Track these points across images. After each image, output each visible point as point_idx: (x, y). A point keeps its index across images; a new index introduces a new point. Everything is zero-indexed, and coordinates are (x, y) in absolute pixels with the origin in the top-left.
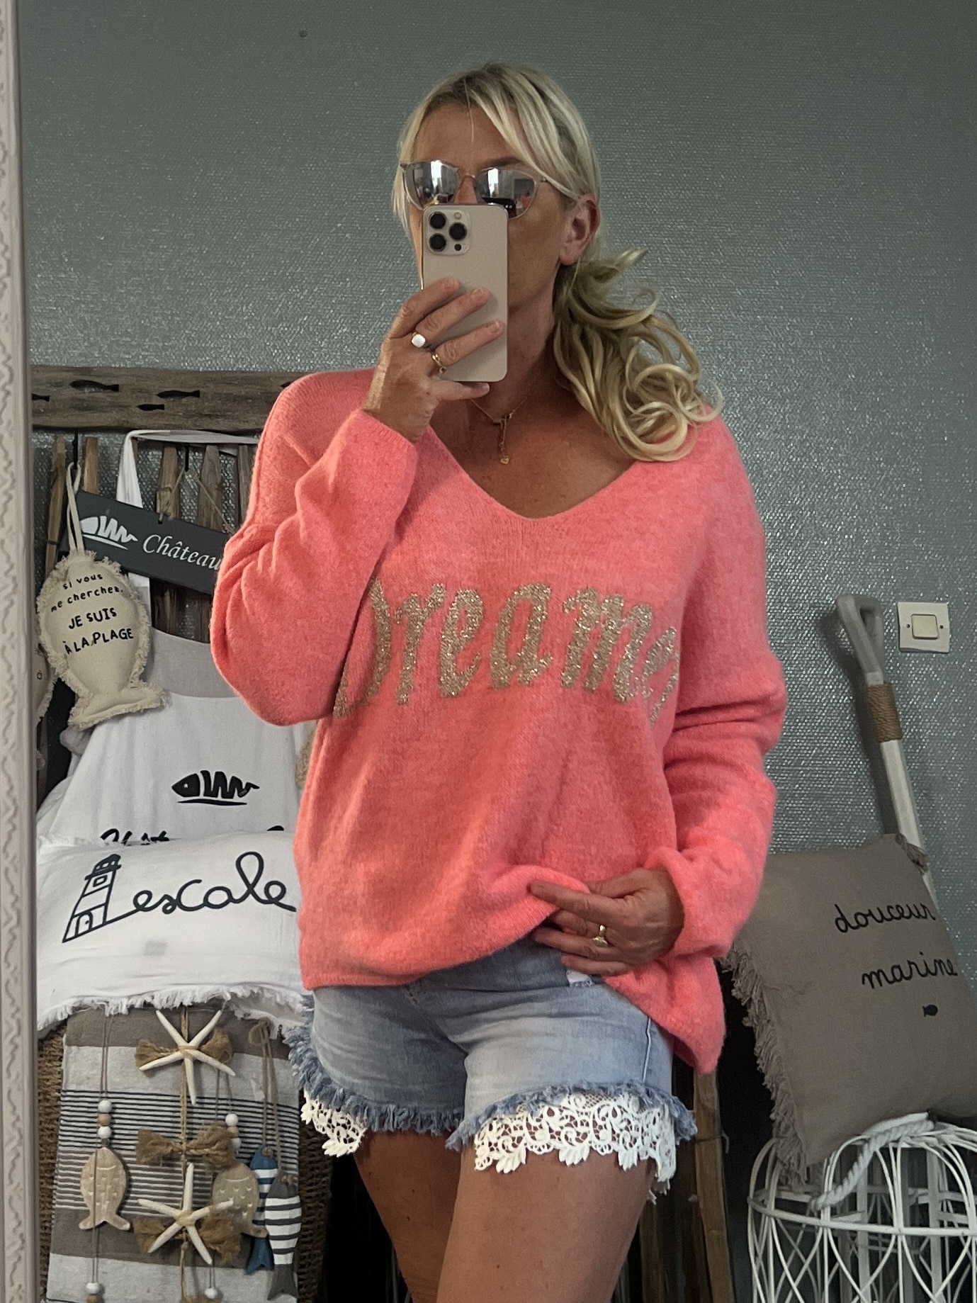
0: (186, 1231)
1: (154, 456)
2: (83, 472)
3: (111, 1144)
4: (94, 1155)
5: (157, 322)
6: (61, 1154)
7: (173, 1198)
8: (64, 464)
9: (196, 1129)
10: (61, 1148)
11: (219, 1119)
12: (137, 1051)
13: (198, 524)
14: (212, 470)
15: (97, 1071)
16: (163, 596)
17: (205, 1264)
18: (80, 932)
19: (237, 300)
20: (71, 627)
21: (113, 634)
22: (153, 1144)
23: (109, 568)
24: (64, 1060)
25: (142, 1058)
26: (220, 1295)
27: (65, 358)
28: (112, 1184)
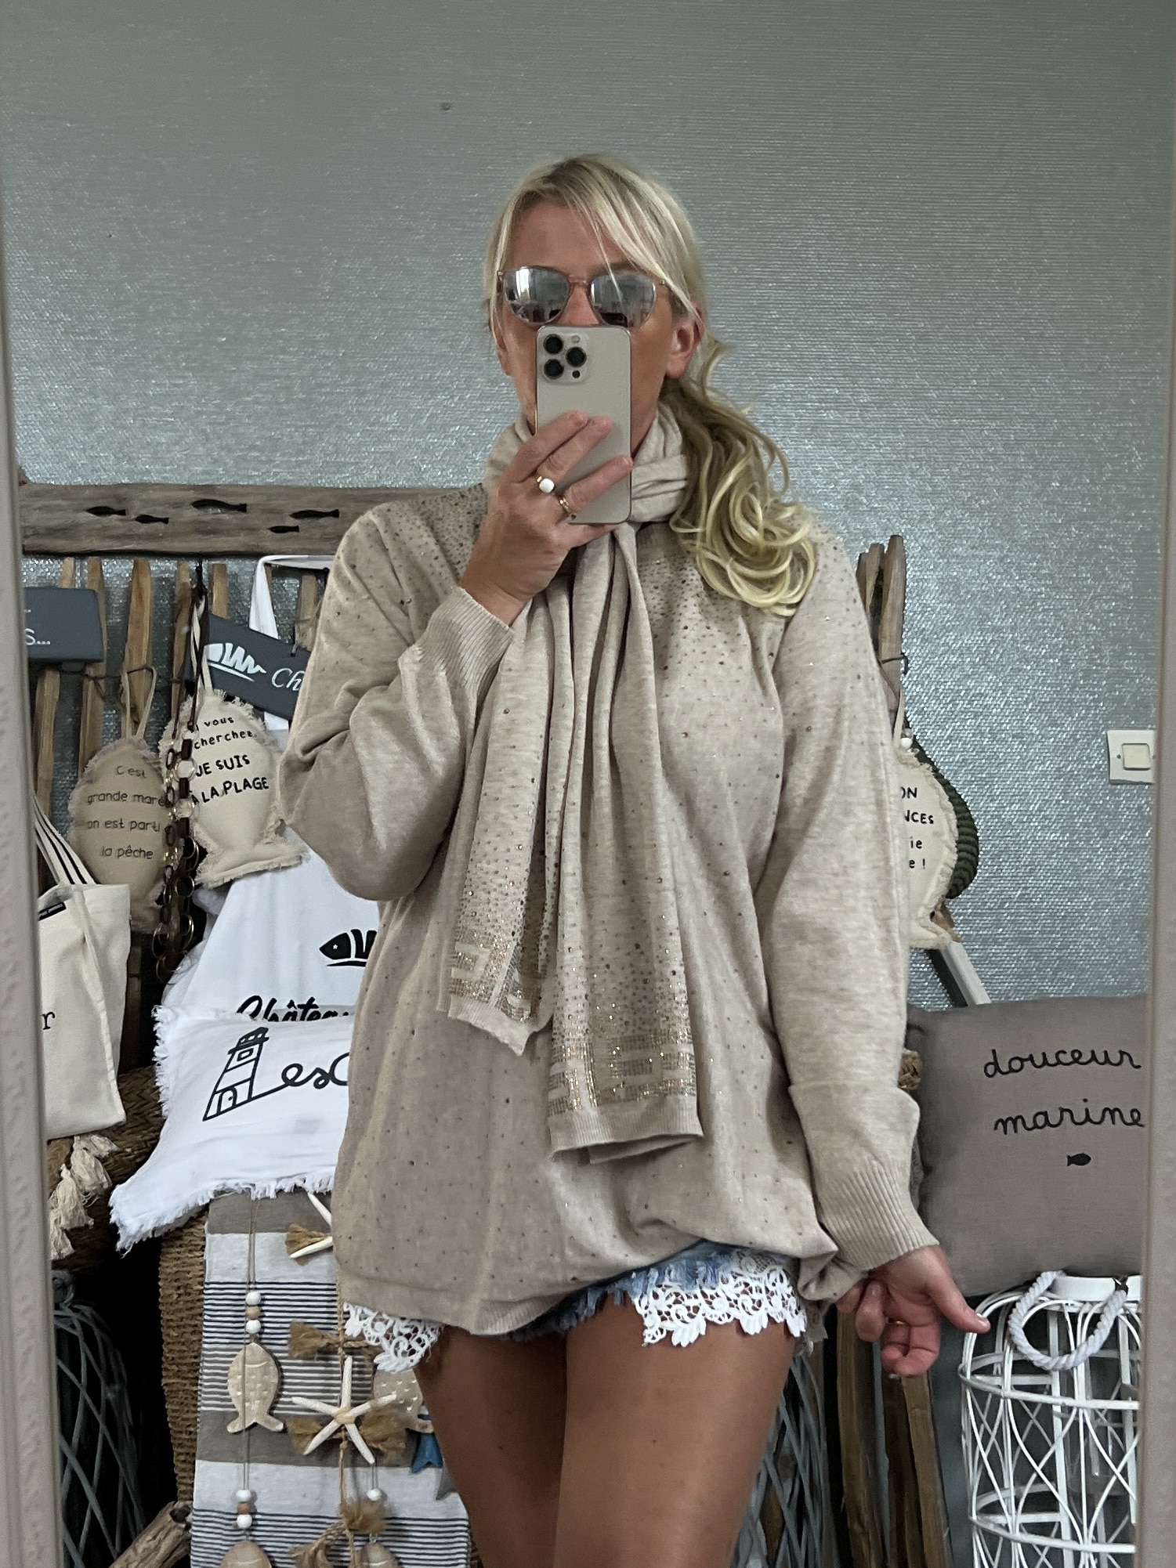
0: (346, 1430)
1: (289, 584)
4: (241, 1353)
5: (290, 434)
6: (205, 1352)
7: (329, 1394)
10: (206, 1346)
12: (287, 1236)
15: (241, 1262)
17: (367, 1465)
18: (222, 1109)
19: (378, 409)
20: (199, 777)
21: (246, 784)
22: (305, 1337)
23: (240, 710)
24: (207, 1249)
25: (293, 1244)
26: (384, 1496)
27: (186, 476)
28: (262, 1382)
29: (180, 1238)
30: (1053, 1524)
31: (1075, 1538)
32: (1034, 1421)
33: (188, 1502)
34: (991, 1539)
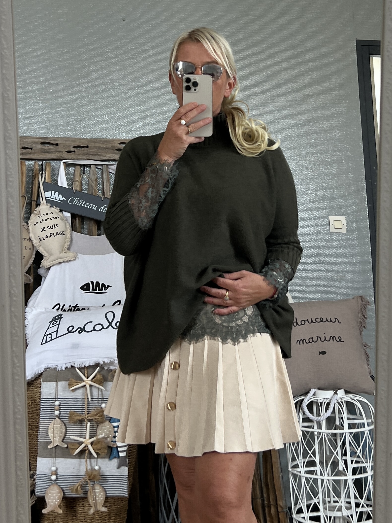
0: (88, 446)
1: (71, 169)
2: (45, 175)
3: (60, 417)
4: (53, 421)
5: (72, 121)
6: (41, 422)
7: (82, 435)
8: (38, 172)
9: (90, 410)
10: (41, 420)
11: (99, 406)
12: (69, 382)
13: (88, 193)
14: (93, 174)
15: (53, 391)
16: (75, 219)
17: (94, 458)
18: (47, 341)
19: (101, 114)
20: (41, 231)
21: (57, 234)
22: (75, 416)
23: (56, 210)
24: (42, 387)
25: (70, 385)
26: (100, 468)
27: (38, 134)
28: (60, 431)
29: (32, 384)
30: (314, 471)
31: (321, 475)
32: (308, 437)
33: (35, 471)
34: (295, 476)
